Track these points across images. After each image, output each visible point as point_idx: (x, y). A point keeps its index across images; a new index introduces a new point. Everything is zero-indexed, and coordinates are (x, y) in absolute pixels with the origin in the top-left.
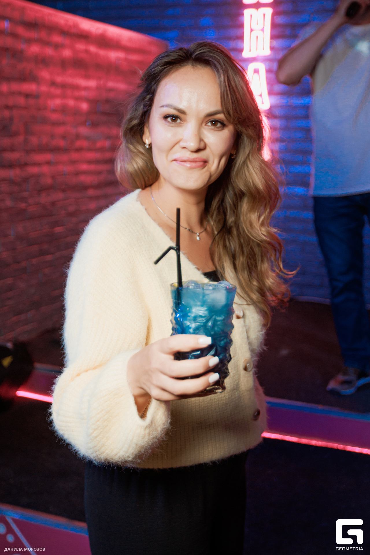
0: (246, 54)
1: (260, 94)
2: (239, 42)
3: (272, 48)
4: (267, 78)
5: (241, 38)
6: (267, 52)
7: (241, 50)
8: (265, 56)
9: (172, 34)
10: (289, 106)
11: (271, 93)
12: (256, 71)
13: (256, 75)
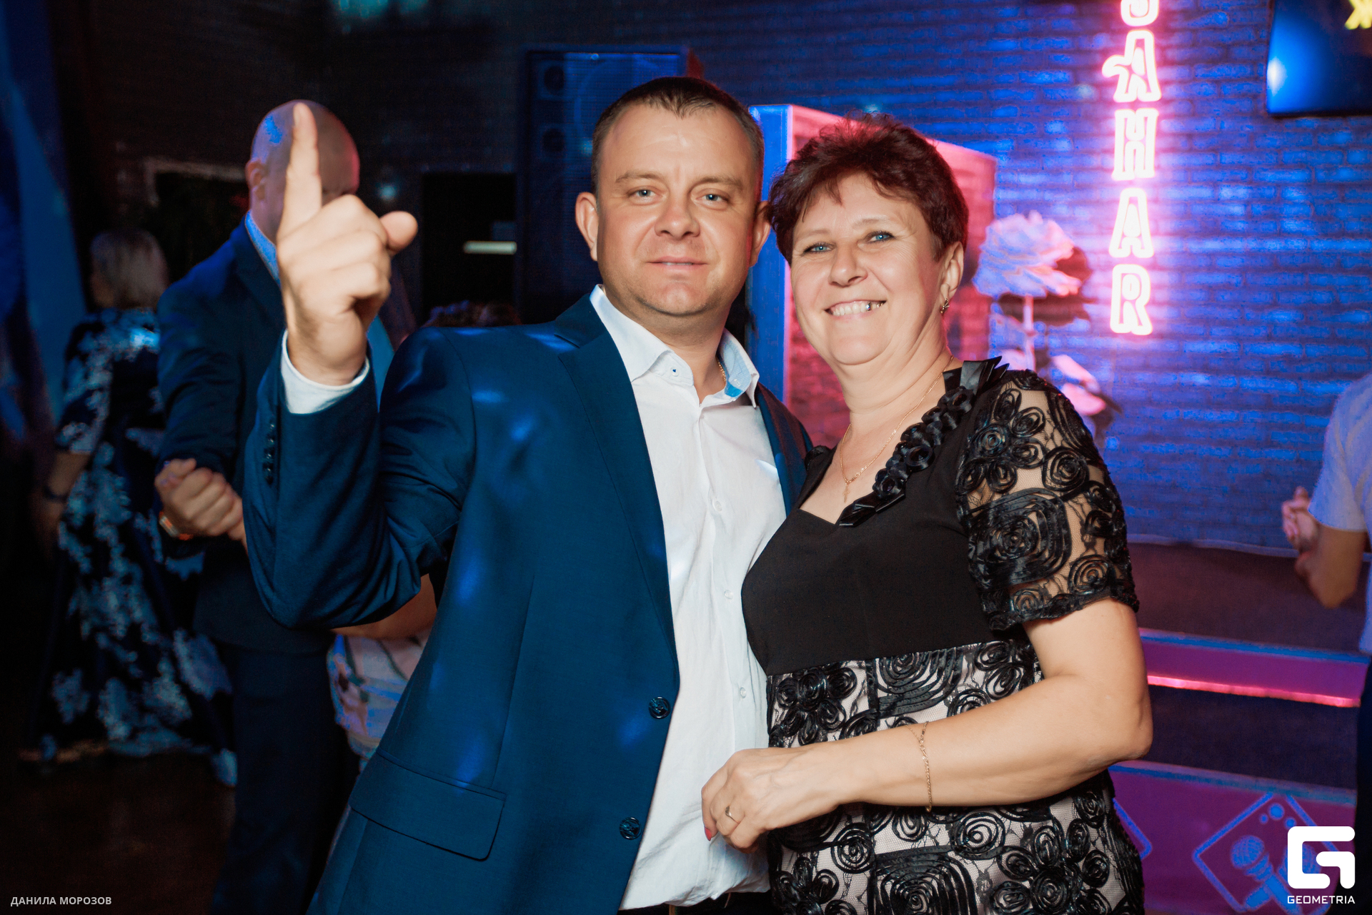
0: (1117, 176)
1: (1139, 234)
2: (1107, 157)
3: (1157, 168)
4: (1150, 211)
5: (1110, 151)
6: (1150, 173)
7: (1110, 170)
8: (1149, 179)
9: (1003, 145)
10: (1184, 253)
11: (1155, 233)
12: (1133, 201)
13: (1132, 206)
